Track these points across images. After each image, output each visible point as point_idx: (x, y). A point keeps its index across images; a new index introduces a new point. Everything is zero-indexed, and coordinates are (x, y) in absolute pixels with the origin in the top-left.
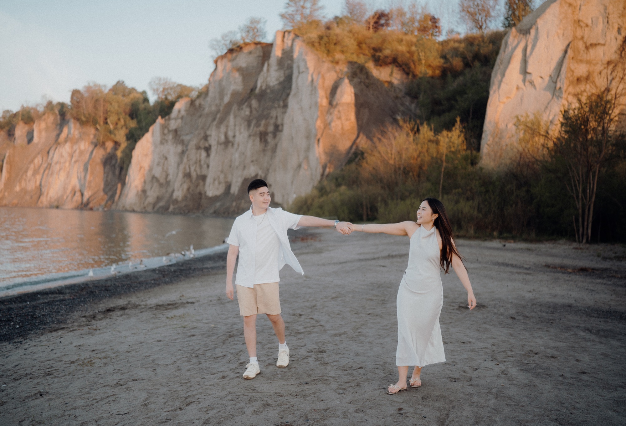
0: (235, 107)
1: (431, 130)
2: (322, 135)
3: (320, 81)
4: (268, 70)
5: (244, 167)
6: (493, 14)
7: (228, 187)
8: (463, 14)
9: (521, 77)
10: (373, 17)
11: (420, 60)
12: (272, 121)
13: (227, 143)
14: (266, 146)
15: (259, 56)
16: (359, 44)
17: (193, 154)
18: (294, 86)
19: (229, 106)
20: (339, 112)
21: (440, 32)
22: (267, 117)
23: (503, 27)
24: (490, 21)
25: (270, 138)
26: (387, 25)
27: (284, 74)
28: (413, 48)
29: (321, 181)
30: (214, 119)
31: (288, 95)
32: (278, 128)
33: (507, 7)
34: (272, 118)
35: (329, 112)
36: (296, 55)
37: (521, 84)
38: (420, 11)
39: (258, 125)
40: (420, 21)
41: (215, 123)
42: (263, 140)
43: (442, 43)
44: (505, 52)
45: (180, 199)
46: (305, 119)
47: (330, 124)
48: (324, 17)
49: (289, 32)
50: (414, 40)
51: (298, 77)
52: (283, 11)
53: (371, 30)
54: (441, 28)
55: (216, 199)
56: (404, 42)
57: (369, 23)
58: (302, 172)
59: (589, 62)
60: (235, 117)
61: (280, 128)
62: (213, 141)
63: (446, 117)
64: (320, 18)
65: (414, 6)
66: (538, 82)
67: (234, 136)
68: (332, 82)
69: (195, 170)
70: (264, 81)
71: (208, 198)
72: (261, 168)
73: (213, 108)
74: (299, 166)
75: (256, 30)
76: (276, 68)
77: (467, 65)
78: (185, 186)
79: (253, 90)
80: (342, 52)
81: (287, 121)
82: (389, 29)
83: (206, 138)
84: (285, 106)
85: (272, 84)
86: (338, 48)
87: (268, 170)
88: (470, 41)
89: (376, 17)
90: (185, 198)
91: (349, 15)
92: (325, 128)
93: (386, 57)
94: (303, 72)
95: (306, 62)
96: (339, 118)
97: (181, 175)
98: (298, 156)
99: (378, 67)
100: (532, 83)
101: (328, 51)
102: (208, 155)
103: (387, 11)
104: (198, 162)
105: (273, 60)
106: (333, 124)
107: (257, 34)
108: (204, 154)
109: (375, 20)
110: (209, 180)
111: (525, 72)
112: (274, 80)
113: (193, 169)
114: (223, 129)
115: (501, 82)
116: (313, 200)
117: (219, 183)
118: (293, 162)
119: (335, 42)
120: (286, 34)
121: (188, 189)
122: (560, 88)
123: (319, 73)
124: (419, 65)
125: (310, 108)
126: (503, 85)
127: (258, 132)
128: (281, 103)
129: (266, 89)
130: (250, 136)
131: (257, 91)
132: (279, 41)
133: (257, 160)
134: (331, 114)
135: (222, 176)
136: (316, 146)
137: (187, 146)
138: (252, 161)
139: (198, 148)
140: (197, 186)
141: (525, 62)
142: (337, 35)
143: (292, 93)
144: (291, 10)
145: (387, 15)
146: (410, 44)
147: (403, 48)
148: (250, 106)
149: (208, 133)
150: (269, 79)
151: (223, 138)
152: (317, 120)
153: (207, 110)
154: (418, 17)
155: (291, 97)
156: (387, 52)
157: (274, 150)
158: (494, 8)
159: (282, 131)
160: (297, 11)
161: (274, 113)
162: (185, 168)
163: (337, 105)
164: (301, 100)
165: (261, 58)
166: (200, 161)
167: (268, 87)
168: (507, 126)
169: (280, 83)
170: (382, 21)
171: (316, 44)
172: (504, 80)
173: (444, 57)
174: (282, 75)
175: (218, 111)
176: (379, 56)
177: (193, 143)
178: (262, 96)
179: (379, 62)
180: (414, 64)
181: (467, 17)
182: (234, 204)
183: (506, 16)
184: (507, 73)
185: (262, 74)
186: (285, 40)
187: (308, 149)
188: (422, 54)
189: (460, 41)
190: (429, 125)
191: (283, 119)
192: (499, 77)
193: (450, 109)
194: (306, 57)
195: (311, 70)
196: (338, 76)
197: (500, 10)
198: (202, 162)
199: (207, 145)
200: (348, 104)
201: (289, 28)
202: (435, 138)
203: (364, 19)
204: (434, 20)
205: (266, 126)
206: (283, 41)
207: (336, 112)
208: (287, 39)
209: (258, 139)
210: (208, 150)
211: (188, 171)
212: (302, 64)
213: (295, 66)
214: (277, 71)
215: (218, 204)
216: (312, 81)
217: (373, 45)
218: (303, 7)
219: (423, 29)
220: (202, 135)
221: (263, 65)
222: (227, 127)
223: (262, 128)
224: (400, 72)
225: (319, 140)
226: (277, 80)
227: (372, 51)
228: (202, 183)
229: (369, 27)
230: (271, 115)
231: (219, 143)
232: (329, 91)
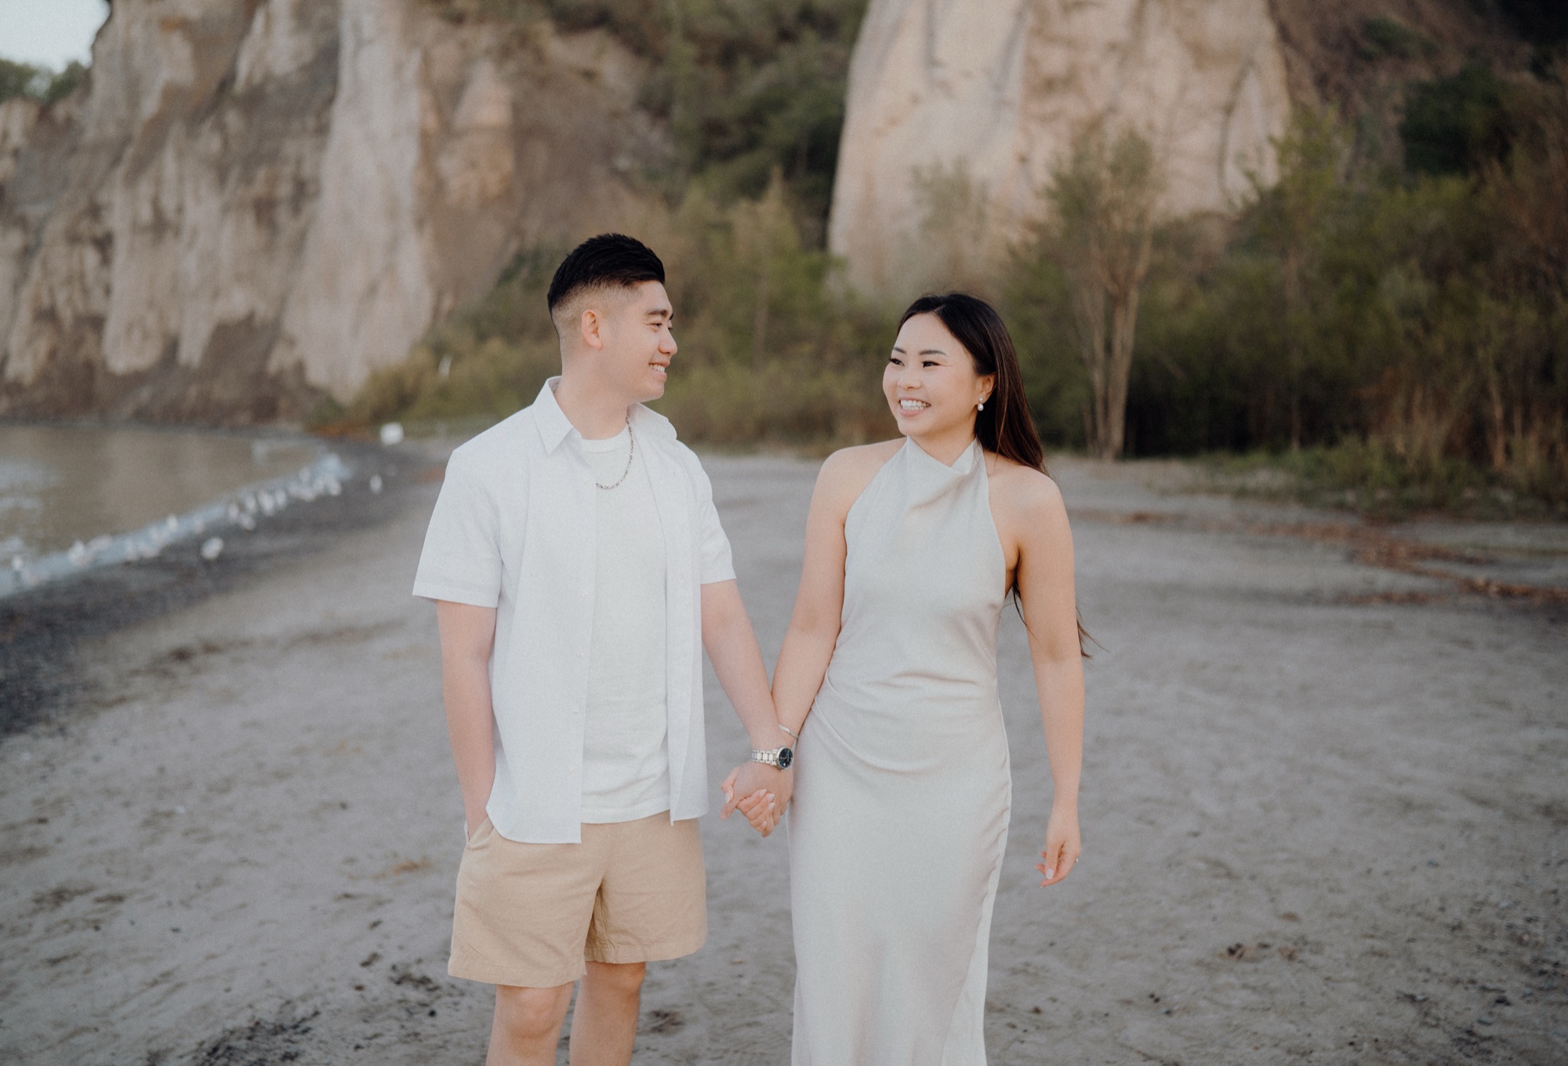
0: (177, 130)
2: (429, 210)
3: (419, 66)
4: (267, 31)
5: (216, 294)
7: (172, 346)
9: (922, 73)
12: (288, 170)
13: (160, 227)
14: (273, 237)
17: (58, 256)
18: (346, 78)
19: (158, 127)
20: (471, 149)
22: (273, 158)
25: (283, 215)
27: (315, 43)
29: (432, 327)
30: (117, 160)
31: (330, 100)
32: (303, 191)
34: (286, 161)
35: (445, 149)
37: (923, 90)
39: (247, 179)
41: (120, 172)
42: (265, 219)
45: (28, 378)
46: (381, 167)
51: (356, 54)
55: (135, 379)
58: (381, 305)
60: (181, 155)
61: (311, 188)
62: (117, 220)
63: (743, 165)
66: (960, 84)
67: (180, 210)
68: (451, 71)
69: (70, 300)
70: (256, 62)
71: (111, 376)
72: (262, 296)
73: (111, 131)
74: (372, 290)
76: (290, 25)
77: (784, 33)
78: (43, 346)
79: (226, 83)
81: (330, 170)
83: (95, 211)
84: (323, 130)
85: (279, 70)
87: (284, 300)
90: (43, 377)
92: (436, 192)
94: (369, 41)
96: (472, 165)
97: (25, 315)
98: (368, 262)
100: (946, 87)
102: (106, 261)
104: (77, 279)
105: (280, 4)
106: (458, 182)
108: (91, 257)
110: (113, 329)
111: (930, 60)
112: (284, 58)
113: (61, 297)
114: (145, 188)
117: (146, 336)
118: (354, 279)
121: (52, 354)
124: (666, 32)
125: (395, 136)
127: (250, 199)
128: (310, 122)
129: (264, 83)
130: (226, 209)
131: (239, 86)
133: (250, 275)
134: (448, 155)
135: (151, 320)
136: (416, 238)
137: (39, 231)
138: (238, 277)
139: (73, 239)
140: (79, 343)
143: (342, 96)
148: (221, 127)
149: (103, 197)
150: (270, 57)
151: (146, 214)
153: (90, 135)
155: (338, 106)
157: (299, 245)
159: (317, 194)
161: (290, 148)
162: (37, 298)
163: (462, 131)
164: (369, 116)
166: (82, 276)
167: (268, 77)
169: (305, 69)
174: (308, 45)
175: (127, 140)
177: (56, 227)
178: (254, 100)
182: (193, 391)
184: (891, 63)
185: (250, 39)
187: (393, 246)
191: (318, 165)
193: (752, 143)
196: (464, 55)
198: (90, 278)
199: (99, 231)
200: (493, 131)
202: (721, 218)
205: (273, 181)
207: (461, 149)
209: (251, 218)
210: (104, 244)
211: (46, 301)
212: (367, 20)
213: (346, 24)
214: (291, 33)
215: (145, 394)
220: (83, 204)
221: (250, 16)
222: (158, 182)
223: (258, 188)
225: (421, 223)
226: (294, 59)
228: (90, 337)
230: (284, 151)
231: (136, 228)
232: (444, 93)
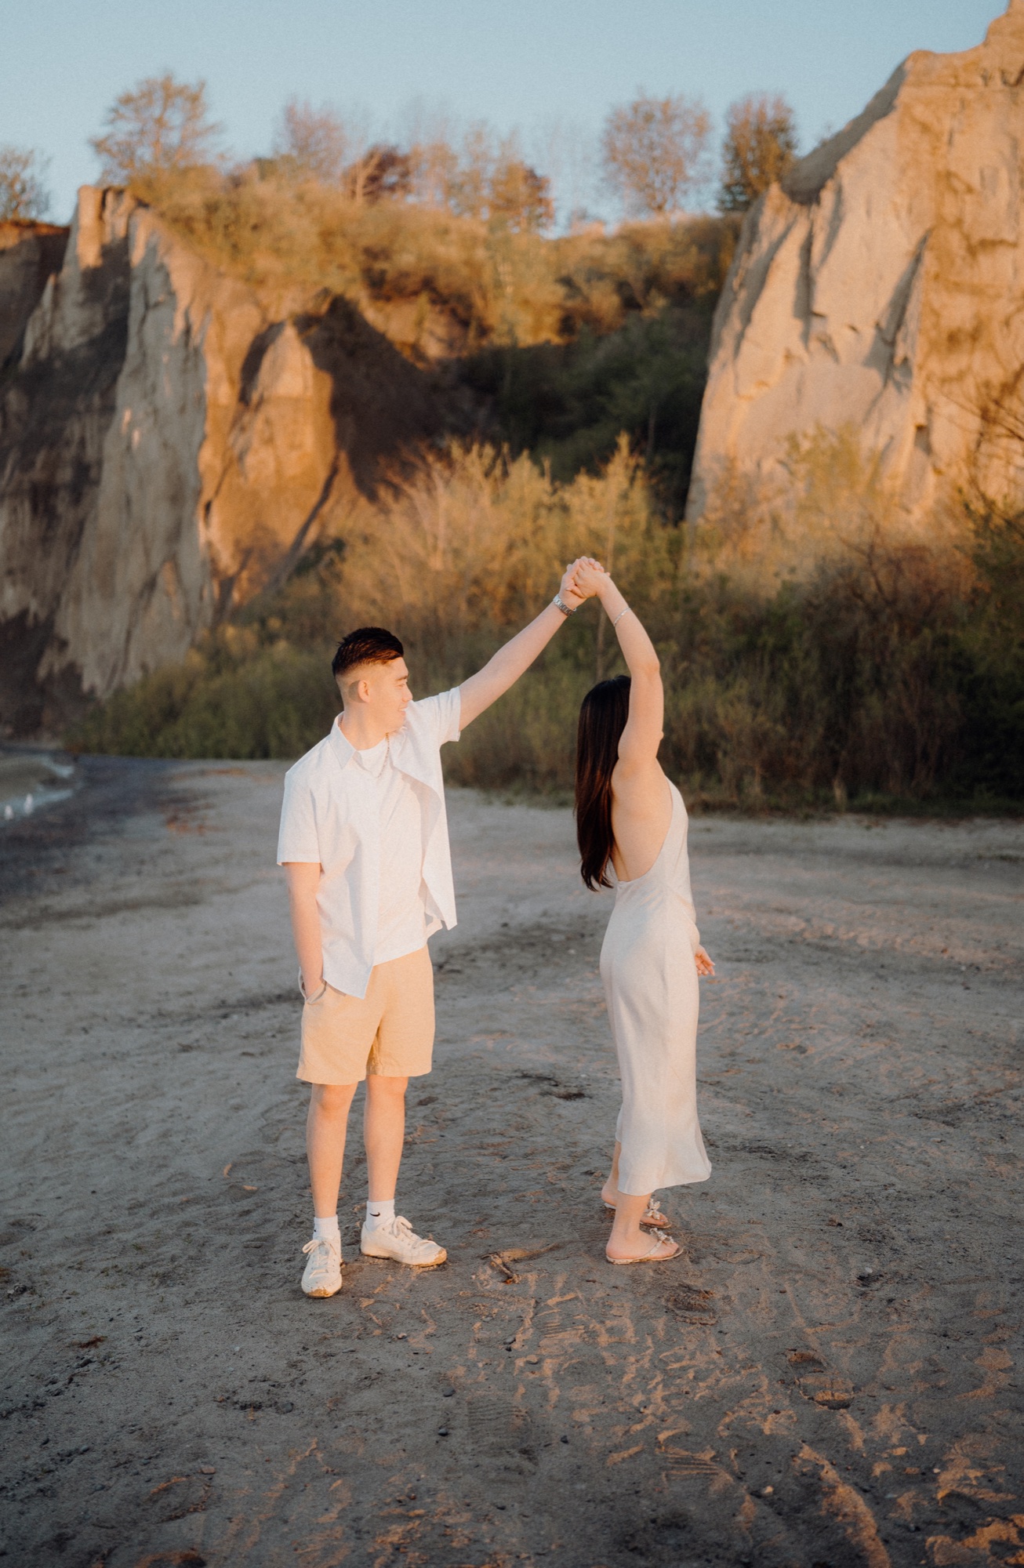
1: (542, 474)
2: (217, 492)
3: (212, 331)
4: (56, 304)
6: (691, 172)
8: (612, 167)
9: (797, 325)
10: (366, 164)
11: (499, 285)
12: (69, 453)
14: (49, 527)
15: (28, 264)
16: (327, 236)
18: (132, 348)
20: (268, 422)
21: (549, 215)
22: (56, 442)
23: (717, 208)
24: (685, 193)
25: (62, 504)
26: (403, 186)
27: (105, 315)
28: (480, 254)
29: (214, 627)
31: (116, 375)
32: (86, 476)
33: (729, 157)
34: (68, 444)
35: (237, 424)
36: (137, 255)
37: (797, 348)
38: (496, 153)
39: (26, 465)
40: (494, 183)
42: (41, 508)
43: (558, 245)
44: (749, 252)
46: (165, 445)
47: (241, 458)
48: (222, 156)
49: (119, 193)
50: (483, 231)
51: (143, 320)
52: (102, 131)
53: (360, 200)
54: (554, 204)
56: (453, 236)
57: (354, 181)
58: (158, 600)
59: (976, 291)
61: (93, 473)
63: (582, 441)
64: (210, 159)
65: (479, 137)
66: (843, 339)
68: (248, 338)
70: (43, 336)
72: (35, 594)
74: (151, 585)
75: (18, 187)
76: (80, 297)
77: (630, 304)
79: (11, 361)
80: (277, 252)
81: (112, 449)
82: (411, 199)
84: (109, 409)
85: (67, 345)
86: (265, 239)
87: (57, 598)
88: (633, 241)
89: (375, 161)
91: (295, 153)
92: (225, 471)
93: (404, 275)
94: (157, 305)
95: (167, 275)
96: (270, 441)
98: (147, 553)
99: (380, 304)
100: (827, 343)
101: (235, 247)
103: (404, 150)
105: (70, 274)
106: (250, 460)
107: (25, 197)
109: (370, 170)
111: (806, 310)
112: (73, 331)
115: (740, 337)
116: (191, 685)
118: (131, 573)
119: (253, 221)
120: (110, 198)
122: (905, 360)
123: (208, 308)
124: (496, 298)
125: (182, 410)
126: (746, 347)
127: (26, 486)
128: (96, 400)
129: (49, 360)
131: (24, 364)
132: (88, 218)
133: (24, 570)
134: (243, 429)
136: (201, 525)
138: (10, 572)
141: (807, 282)
142: (261, 203)
143: (127, 368)
144: (125, 128)
145: (405, 160)
146: (470, 242)
147: (449, 252)
150: (58, 329)
152: (200, 446)
154: (491, 171)
155: (122, 379)
156: (406, 260)
157: (75, 538)
158: (693, 156)
159: (97, 482)
160: (142, 132)
161: (74, 429)
163: (261, 401)
164: (154, 388)
165: (34, 269)
167: (55, 351)
168: (759, 465)
169: (92, 343)
170: (391, 178)
171: (200, 227)
172: (750, 332)
173: (567, 282)
174: (99, 317)
176: (383, 273)
178: (37, 379)
179: (381, 287)
180: (484, 297)
181: (622, 178)
183: (727, 179)
184: (758, 314)
185: (38, 313)
186: (107, 214)
187: (176, 533)
188: (504, 268)
189: (605, 242)
190: (536, 461)
191: (100, 448)
192: (736, 323)
193: (593, 418)
194: (166, 260)
195: (183, 300)
196: (264, 320)
197: (709, 163)
200: (296, 402)
201: (117, 182)
202: (555, 499)
203: (338, 171)
204: (535, 183)
205: (53, 466)
206: (100, 217)
207: (259, 423)
208: (113, 212)
209: (27, 506)
212: (155, 281)
213: (135, 288)
214: (82, 305)
216: (188, 331)
217: (365, 242)
218: (160, 122)
219: (506, 205)
221: (40, 286)
223: (37, 474)
224: (443, 320)
225: (208, 507)
226: (84, 331)
227: (362, 258)
229: (354, 193)
230: (67, 432)
232: (238, 363)
